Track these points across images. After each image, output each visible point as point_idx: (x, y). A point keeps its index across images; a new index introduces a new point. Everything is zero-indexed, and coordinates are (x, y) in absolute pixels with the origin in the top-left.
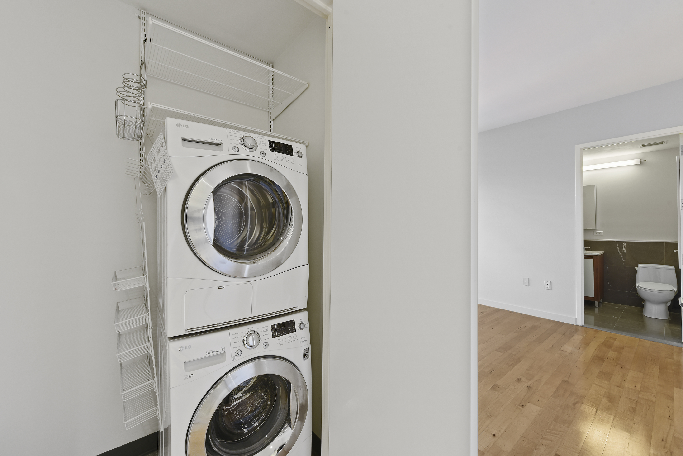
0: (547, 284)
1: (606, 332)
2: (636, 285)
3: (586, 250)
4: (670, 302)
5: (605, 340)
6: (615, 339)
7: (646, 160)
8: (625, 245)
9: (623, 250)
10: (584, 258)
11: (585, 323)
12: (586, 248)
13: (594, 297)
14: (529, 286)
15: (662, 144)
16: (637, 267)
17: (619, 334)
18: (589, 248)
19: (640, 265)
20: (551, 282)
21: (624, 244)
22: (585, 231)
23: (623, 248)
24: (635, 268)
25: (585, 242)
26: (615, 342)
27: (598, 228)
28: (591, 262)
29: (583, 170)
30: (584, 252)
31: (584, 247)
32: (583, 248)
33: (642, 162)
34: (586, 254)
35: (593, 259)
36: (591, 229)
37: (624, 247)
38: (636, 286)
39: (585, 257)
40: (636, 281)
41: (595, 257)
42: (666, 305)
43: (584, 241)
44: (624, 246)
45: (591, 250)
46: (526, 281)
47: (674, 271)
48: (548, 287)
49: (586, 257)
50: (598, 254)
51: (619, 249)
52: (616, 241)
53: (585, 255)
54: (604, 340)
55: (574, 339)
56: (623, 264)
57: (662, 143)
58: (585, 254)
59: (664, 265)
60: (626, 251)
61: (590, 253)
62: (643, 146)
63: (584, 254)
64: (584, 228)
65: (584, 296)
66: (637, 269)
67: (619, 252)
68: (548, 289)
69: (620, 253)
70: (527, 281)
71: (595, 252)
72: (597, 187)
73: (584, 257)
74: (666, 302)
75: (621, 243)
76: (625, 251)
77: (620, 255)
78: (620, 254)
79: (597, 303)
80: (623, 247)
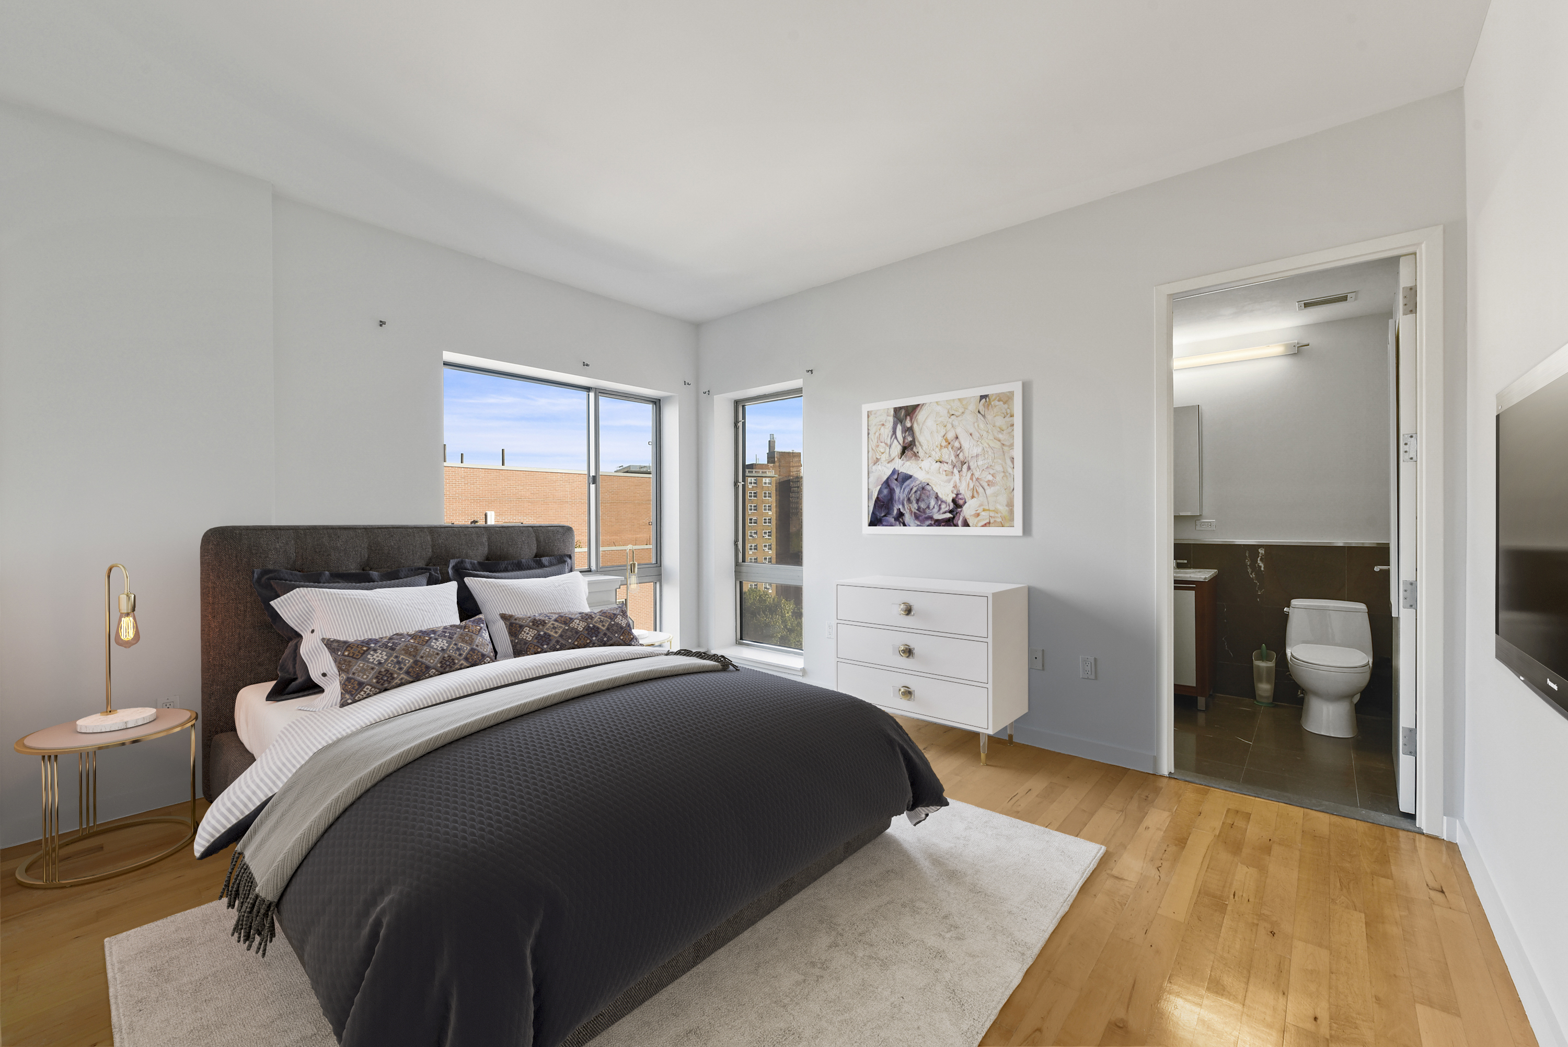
0: (1087, 664)
1: (1226, 790)
2: (1287, 652)
3: (1179, 566)
4: (1359, 694)
5: (1223, 823)
6: (1248, 816)
7: (1308, 345)
8: (1262, 554)
9: (1258, 565)
10: (1174, 589)
11: (1177, 765)
12: (1179, 561)
13: (1195, 685)
14: (1043, 670)
15: (1347, 300)
16: (1289, 607)
17: (1256, 797)
18: (1186, 561)
19: (1295, 602)
20: (1095, 659)
21: (1261, 551)
22: (1178, 519)
23: (1259, 562)
24: (1285, 610)
25: (1177, 546)
26: (1249, 827)
27: (1204, 513)
28: (1190, 596)
29: (1174, 369)
30: (1175, 572)
31: (1174, 559)
32: (1172, 563)
33: (1298, 351)
34: (1179, 577)
35: (1194, 592)
36: (1189, 514)
37: (1260, 557)
38: (1285, 654)
39: (1176, 585)
40: (1286, 642)
41: (1197, 586)
42: (1352, 702)
43: (1174, 544)
44: (1260, 555)
45: (1189, 566)
46: (1036, 658)
47: (1367, 615)
48: (1090, 673)
49: (1180, 585)
50: (1205, 578)
51: (1250, 564)
52: (1244, 545)
53: (1176, 582)
54: (1221, 823)
55: (1149, 828)
56: (1258, 600)
57: (1344, 299)
58: (1176, 579)
59: (1345, 600)
60: (1264, 568)
61: (1188, 575)
62: (1307, 305)
63: (1174, 577)
64: (1175, 511)
65: (1175, 685)
66: (1289, 612)
67: (1249, 570)
68: (1088, 678)
69: (1251, 574)
70: (1039, 656)
71: (1199, 572)
72: (1204, 408)
73: (1174, 586)
74: (1350, 696)
75: (1253, 548)
76: (1262, 569)
77: (1252, 579)
78: (1251, 576)
79: (1201, 701)
80: (1259, 559)
